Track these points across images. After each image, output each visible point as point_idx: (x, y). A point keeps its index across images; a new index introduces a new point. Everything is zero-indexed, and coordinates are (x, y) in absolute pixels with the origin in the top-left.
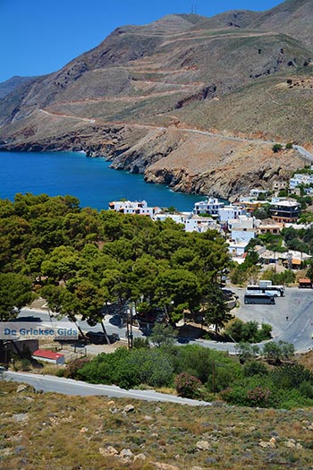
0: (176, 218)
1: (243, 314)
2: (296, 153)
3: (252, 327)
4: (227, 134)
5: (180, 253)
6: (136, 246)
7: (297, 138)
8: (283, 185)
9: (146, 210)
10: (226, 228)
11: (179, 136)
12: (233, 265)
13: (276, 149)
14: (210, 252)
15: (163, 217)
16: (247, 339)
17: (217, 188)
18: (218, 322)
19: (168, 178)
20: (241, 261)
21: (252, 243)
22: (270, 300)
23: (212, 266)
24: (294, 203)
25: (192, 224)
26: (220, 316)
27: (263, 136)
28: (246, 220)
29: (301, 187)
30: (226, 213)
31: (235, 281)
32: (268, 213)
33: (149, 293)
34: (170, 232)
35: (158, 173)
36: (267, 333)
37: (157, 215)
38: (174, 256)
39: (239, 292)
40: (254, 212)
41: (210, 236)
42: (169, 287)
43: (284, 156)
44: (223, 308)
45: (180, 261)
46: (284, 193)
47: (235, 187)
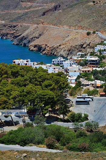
0: (44, 67)
1: (75, 109)
2: (97, 36)
3: (80, 115)
4: (66, 27)
5: (46, 82)
6: (26, 80)
7: (97, 28)
8: (91, 50)
9: (30, 63)
10: (67, 71)
11: (44, 28)
12: (70, 88)
13: (88, 34)
14: (60, 82)
15: (38, 66)
16: (77, 121)
17: (62, 53)
18: (64, 114)
19: (40, 49)
20: (73, 85)
21: (79, 77)
22: (87, 103)
23: (61, 88)
24: (97, 58)
25: (51, 69)
26: (65, 111)
27: (82, 28)
28: (76, 67)
29: (100, 51)
30: (66, 64)
31: (71, 95)
32: (85, 64)
33: (33, 101)
34: (42, 73)
35: (35, 46)
36: (86, 118)
37: (35, 65)
38: (43, 84)
39: (73, 99)
40: (79, 63)
41: (59, 74)
42: (41, 98)
43: (92, 37)
44: (66, 107)
45: (46, 86)
46: (92, 54)
47: (70, 52)
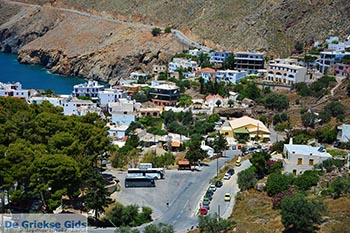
0: (54, 101)
1: (123, 198)
2: (175, 37)
3: (133, 210)
4: (106, 16)
5: (58, 137)
6: (9, 130)
7: (175, 22)
8: (162, 69)
9: (20, 92)
10: (106, 111)
11: (56, 15)
12: (113, 149)
13: (155, 33)
14: (90, 135)
15: (39, 100)
16: (127, 223)
17: (97, 71)
18: (98, 207)
19: (44, 59)
20: (121, 144)
21: (133, 126)
22: (150, 183)
23: (92, 149)
24: (173, 87)
25: (71, 107)
26: (100, 200)
27: (143, 20)
28: (127, 104)
29: (180, 71)
30: (106, 96)
31: (115, 165)
32: (148, 97)
33: (24, 179)
34: (48, 116)
35: (34, 54)
36: (147, 216)
37: (33, 98)
38: (51, 141)
39: (120, 176)
40: (134, 96)
41: (90, 119)
42: (46, 173)
43: (164, 39)
44: (103, 192)
45: (59, 145)
46: (164, 77)
47: (115, 69)
